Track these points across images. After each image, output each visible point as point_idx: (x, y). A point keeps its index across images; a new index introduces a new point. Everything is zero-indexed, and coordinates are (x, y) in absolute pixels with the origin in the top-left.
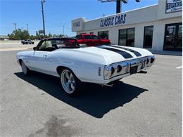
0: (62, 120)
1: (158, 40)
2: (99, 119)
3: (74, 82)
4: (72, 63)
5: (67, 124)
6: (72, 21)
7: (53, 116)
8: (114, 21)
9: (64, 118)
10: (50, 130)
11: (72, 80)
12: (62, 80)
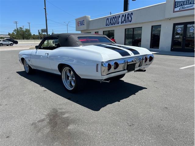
0: (61, 113)
1: (166, 40)
2: (96, 112)
3: (74, 79)
4: (75, 61)
5: (66, 115)
6: (76, 20)
7: (54, 109)
8: (120, 20)
9: (64, 111)
10: (51, 120)
11: (72, 77)
12: (63, 77)
